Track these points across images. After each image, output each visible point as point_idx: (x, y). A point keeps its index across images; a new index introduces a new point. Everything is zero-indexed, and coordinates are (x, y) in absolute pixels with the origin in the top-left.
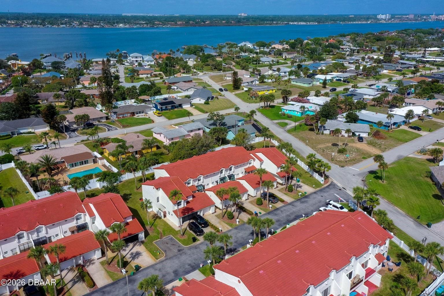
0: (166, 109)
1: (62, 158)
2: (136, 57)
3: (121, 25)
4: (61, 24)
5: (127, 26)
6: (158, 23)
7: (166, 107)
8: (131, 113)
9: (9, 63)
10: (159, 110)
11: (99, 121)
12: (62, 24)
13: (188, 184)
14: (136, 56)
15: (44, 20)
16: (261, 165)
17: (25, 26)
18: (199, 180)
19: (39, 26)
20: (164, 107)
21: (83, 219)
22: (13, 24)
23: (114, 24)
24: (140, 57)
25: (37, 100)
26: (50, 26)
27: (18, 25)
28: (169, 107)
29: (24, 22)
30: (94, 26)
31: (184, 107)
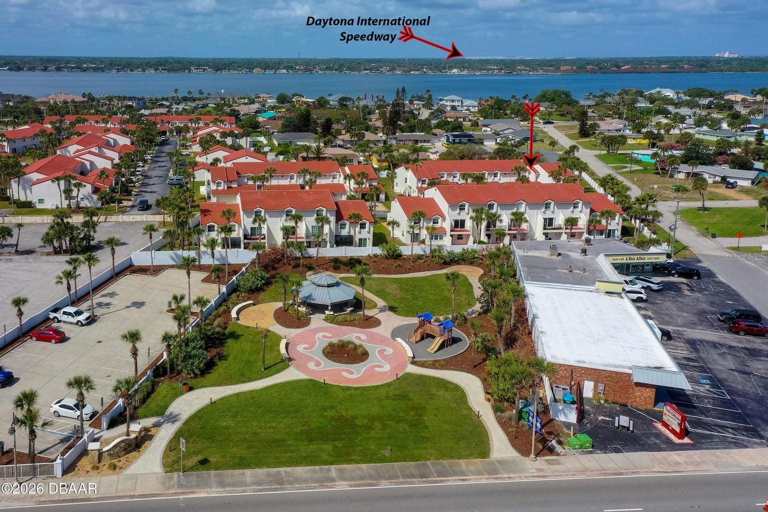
0: (460, 143)
1: (330, 155)
2: (453, 101)
3: (455, 71)
4: (364, 70)
5: (465, 72)
6: (523, 67)
7: (460, 140)
8: (415, 140)
9: (294, 100)
10: (450, 142)
11: (375, 145)
12: (366, 70)
13: (442, 177)
14: (453, 99)
15: (341, 66)
16: (537, 178)
17: (316, 72)
18: (454, 177)
19: (334, 72)
20: (457, 140)
21: (338, 179)
22: (301, 70)
23: (445, 69)
24: (458, 101)
25: (316, 127)
26: (348, 72)
27: (308, 71)
28: (464, 140)
29: (316, 67)
30: (412, 72)
31: (485, 143)
